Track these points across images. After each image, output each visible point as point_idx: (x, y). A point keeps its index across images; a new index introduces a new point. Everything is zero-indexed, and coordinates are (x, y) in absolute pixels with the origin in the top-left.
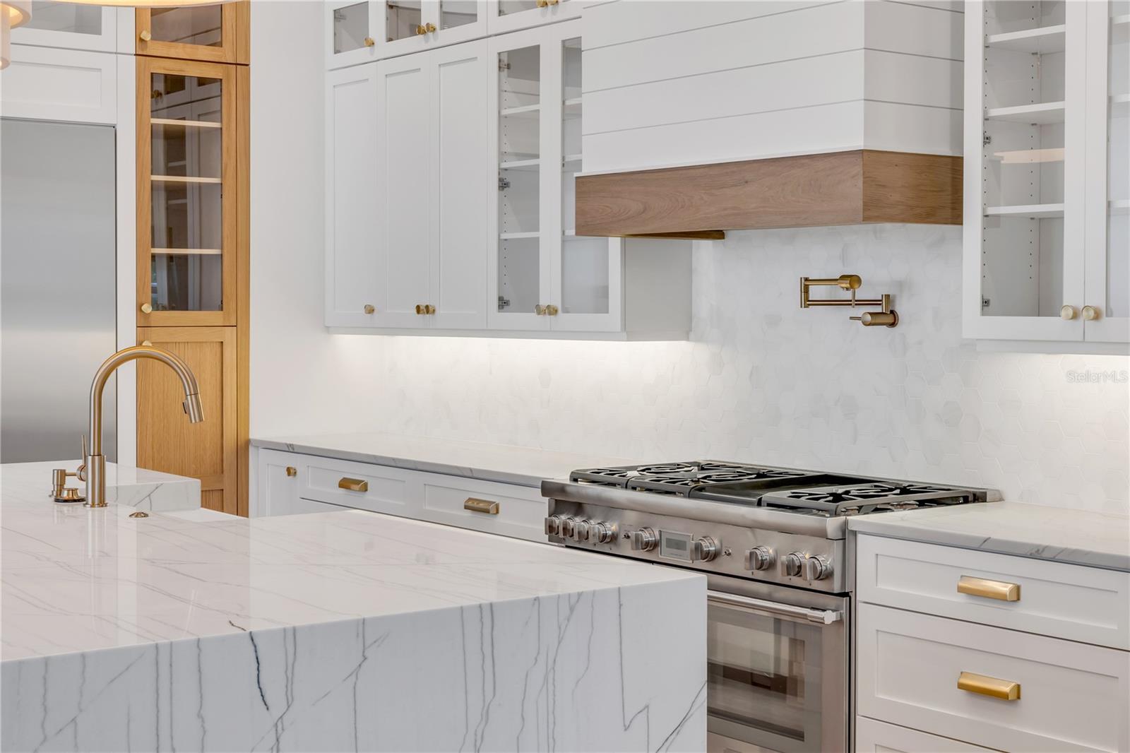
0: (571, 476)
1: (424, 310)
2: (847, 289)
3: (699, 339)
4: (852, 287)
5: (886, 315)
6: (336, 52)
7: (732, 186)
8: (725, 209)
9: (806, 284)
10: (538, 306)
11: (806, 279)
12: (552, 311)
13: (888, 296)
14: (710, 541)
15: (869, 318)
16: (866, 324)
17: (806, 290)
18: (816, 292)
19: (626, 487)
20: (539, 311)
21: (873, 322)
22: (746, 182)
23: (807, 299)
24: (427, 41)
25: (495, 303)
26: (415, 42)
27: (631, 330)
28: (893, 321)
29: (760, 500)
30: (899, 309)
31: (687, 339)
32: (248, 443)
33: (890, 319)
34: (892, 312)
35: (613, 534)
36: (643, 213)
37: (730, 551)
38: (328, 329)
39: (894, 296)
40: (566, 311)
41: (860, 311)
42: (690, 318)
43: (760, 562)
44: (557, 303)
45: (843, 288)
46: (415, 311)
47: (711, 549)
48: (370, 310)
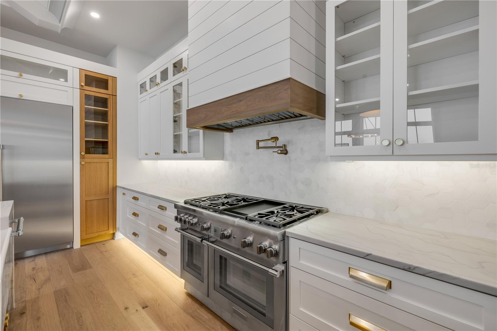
0: (184, 202)
1: (157, 154)
2: (274, 142)
3: (226, 160)
4: (275, 141)
5: (284, 151)
6: (140, 94)
7: (236, 103)
8: (233, 112)
9: (258, 142)
10: (182, 151)
11: (258, 141)
12: (185, 152)
13: (285, 145)
14: (227, 231)
15: (280, 152)
16: (278, 153)
17: (258, 144)
18: (261, 144)
19: (200, 207)
20: (182, 153)
21: (281, 153)
22: (240, 101)
23: (258, 147)
24: (158, 87)
25: (172, 151)
26: (155, 88)
27: (207, 157)
28: (286, 153)
29: (247, 217)
30: (288, 149)
31: (223, 160)
32: (116, 186)
33: (285, 152)
34: (286, 150)
35: (195, 223)
36: (205, 118)
37: (235, 236)
38: (140, 159)
39: (286, 145)
40: (190, 152)
41: (276, 150)
42: (223, 154)
43: (247, 244)
44: (186, 150)
45: (272, 141)
46: (155, 154)
47: (228, 234)
48: (147, 154)
